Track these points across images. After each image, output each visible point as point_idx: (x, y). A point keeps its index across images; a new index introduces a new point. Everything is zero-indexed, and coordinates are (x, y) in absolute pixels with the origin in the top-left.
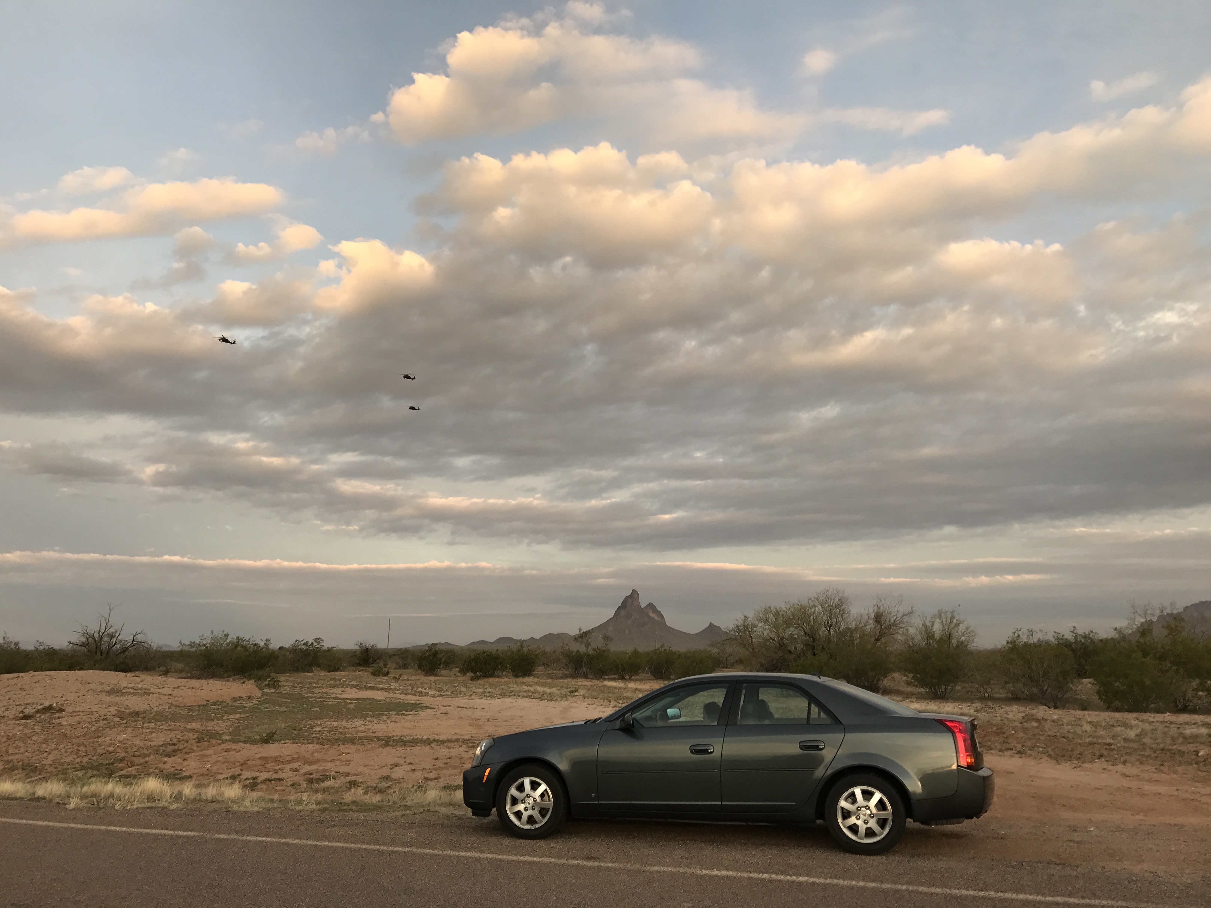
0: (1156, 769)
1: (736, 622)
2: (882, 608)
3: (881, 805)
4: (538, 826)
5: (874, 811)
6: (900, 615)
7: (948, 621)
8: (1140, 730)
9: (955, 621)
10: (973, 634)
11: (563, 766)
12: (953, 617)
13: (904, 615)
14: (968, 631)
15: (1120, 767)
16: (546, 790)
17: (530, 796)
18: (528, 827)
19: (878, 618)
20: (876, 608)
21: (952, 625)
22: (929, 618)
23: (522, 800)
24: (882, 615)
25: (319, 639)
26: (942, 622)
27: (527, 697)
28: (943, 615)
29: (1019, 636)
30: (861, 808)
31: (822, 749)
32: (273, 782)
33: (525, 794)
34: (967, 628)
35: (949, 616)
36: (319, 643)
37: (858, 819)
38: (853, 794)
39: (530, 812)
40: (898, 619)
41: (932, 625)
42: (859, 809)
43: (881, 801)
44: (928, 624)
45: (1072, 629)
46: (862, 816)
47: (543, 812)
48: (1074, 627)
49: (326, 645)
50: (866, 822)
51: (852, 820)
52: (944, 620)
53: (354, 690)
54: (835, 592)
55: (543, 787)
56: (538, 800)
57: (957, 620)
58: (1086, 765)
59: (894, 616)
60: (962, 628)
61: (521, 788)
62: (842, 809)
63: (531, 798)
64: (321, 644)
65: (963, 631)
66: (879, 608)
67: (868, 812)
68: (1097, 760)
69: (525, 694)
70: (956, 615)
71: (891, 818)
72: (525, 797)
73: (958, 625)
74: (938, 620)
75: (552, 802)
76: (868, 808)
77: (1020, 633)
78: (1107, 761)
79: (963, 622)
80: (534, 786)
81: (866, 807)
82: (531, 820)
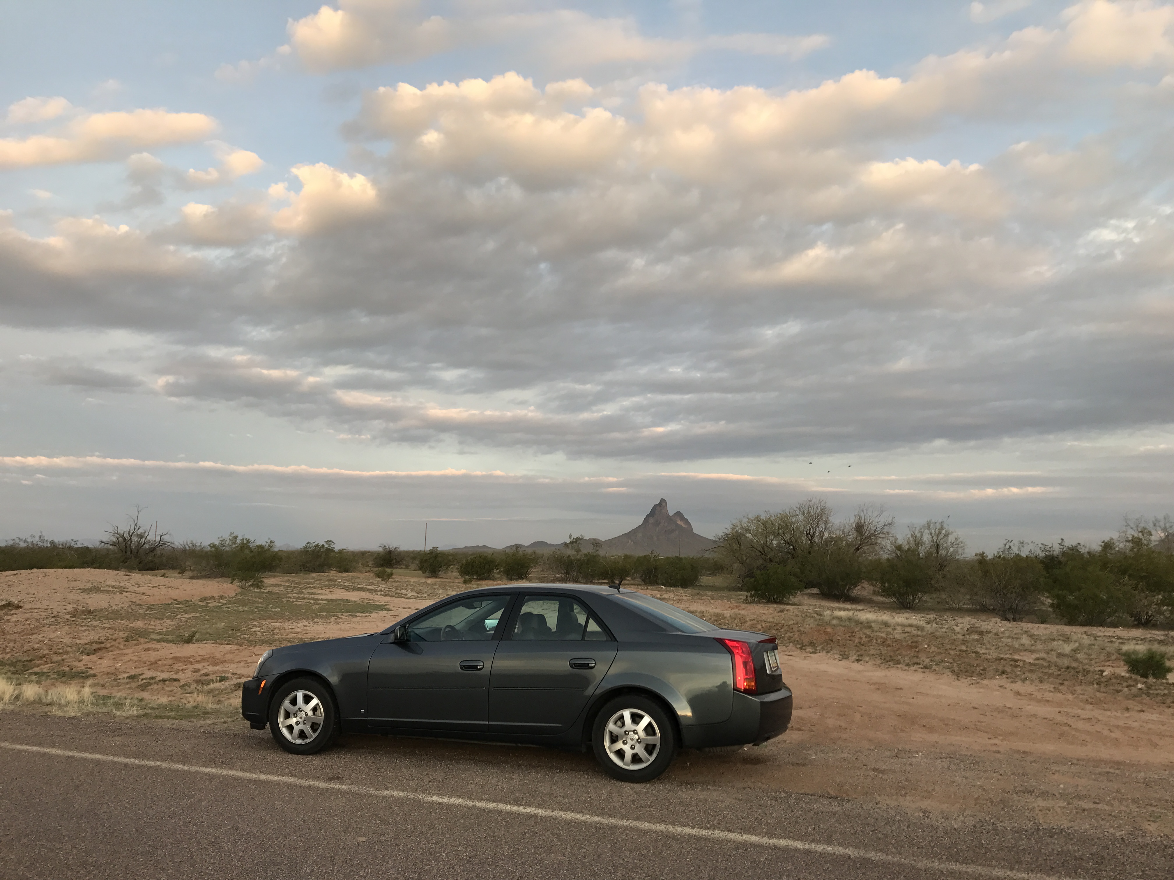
0: (1054, 688)
1: (726, 531)
2: (863, 518)
3: (649, 729)
4: (308, 741)
5: (642, 734)
6: (880, 525)
7: (937, 532)
8: (1077, 644)
9: (944, 532)
10: (962, 545)
11: (333, 679)
12: (942, 528)
13: (884, 525)
14: (958, 542)
15: (1018, 686)
16: (318, 704)
17: (302, 710)
18: (299, 741)
19: (859, 528)
20: (857, 518)
21: (942, 536)
22: (918, 529)
23: (294, 714)
24: (863, 526)
25: (331, 541)
26: (931, 534)
28: (932, 526)
29: (1010, 547)
30: (629, 732)
31: (593, 667)
32: (167, 682)
33: (297, 707)
34: (956, 539)
35: (938, 527)
36: (329, 545)
37: (625, 743)
38: (622, 717)
39: (301, 727)
40: (878, 529)
41: (922, 535)
42: (626, 733)
43: (650, 725)
44: (918, 535)
45: (1060, 541)
46: (629, 740)
47: (314, 727)
48: (1062, 540)
49: (337, 547)
50: (632, 748)
51: (619, 745)
52: (933, 532)
53: (343, 590)
54: (818, 502)
55: (315, 701)
56: (310, 713)
57: (946, 531)
58: (985, 682)
59: (875, 526)
60: (951, 538)
61: (294, 702)
62: (611, 733)
63: (303, 712)
64: (332, 546)
65: (953, 542)
66: (860, 518)
67: (636, 737)
68: (997, 677)
70: (945, 526)
71: (658, 744)
72: (297, 711)
73: (947, 535)
74: (927, 531)
75: (323, 717)
76: (635, 732)
77: (1011, 544)
78: (1007, 678)
79: (952, 533)
80: (307, 700)
81: (634, 731)
82: (302, 735)
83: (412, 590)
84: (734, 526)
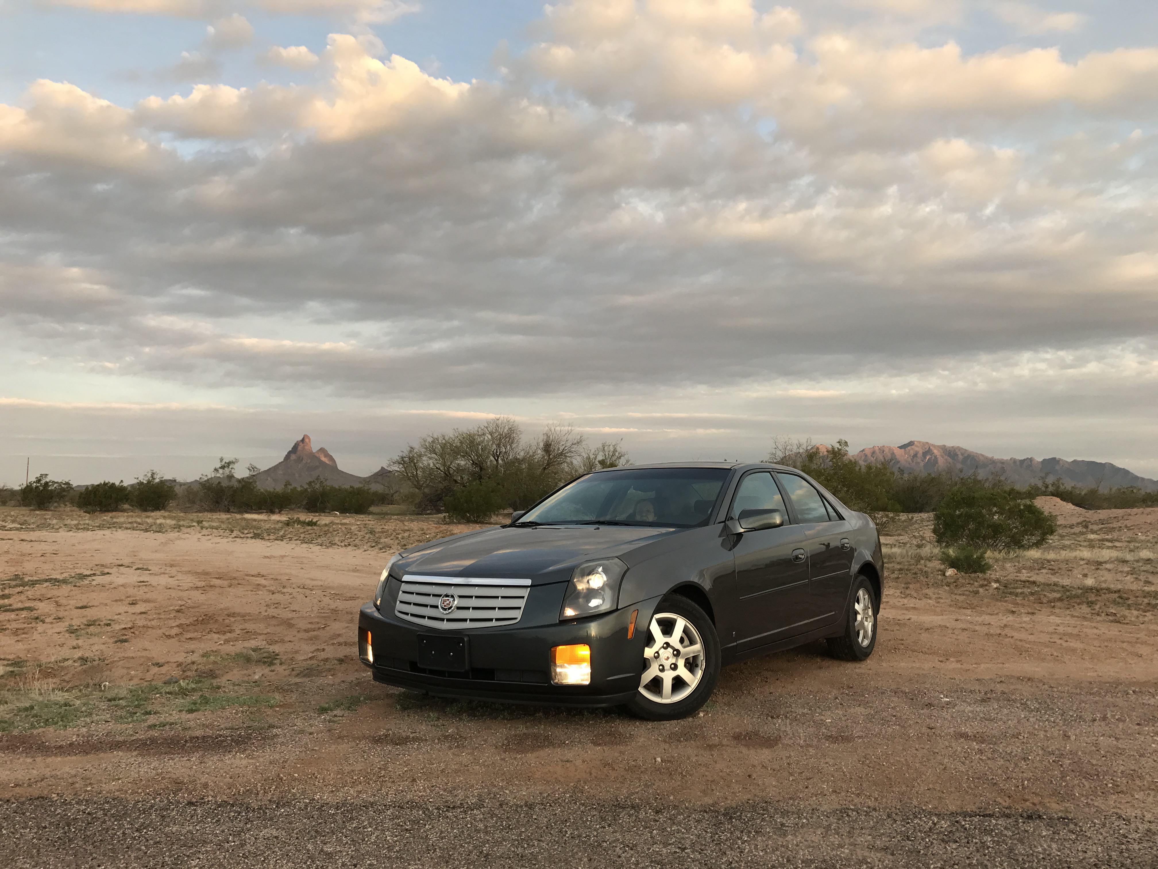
1: (401, 454)
2: (551, 437)
6: (569, 444)
7: (611, 454)
9: (617, 454)
12: (615, 451)
13: (573, 444)
14: (628, 464)
19: (547, 447)
20: (545, 437)
21: (614, 458)
22: (593, 451)
24: (551, 445)
27: (130, 529)
28: (606, 448)
34: (628, 461)
35: (612, 450)
40: (566, 448)
41: (595, 458)
44: (592, 456)
52: (607, 454)
54: (504, 421)
57: (619, 454)
59: (563, 445)
60: (623, 461)
66: (548, 436)
69: (129, 526)
70: (618, 449)
73: (619, 458)
74: (601, 453)
79: (625, 455)
83: (13, 522)
84: (412, 448)
